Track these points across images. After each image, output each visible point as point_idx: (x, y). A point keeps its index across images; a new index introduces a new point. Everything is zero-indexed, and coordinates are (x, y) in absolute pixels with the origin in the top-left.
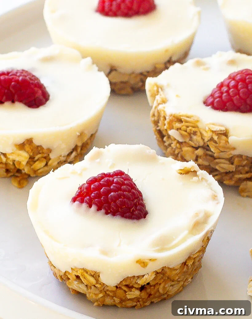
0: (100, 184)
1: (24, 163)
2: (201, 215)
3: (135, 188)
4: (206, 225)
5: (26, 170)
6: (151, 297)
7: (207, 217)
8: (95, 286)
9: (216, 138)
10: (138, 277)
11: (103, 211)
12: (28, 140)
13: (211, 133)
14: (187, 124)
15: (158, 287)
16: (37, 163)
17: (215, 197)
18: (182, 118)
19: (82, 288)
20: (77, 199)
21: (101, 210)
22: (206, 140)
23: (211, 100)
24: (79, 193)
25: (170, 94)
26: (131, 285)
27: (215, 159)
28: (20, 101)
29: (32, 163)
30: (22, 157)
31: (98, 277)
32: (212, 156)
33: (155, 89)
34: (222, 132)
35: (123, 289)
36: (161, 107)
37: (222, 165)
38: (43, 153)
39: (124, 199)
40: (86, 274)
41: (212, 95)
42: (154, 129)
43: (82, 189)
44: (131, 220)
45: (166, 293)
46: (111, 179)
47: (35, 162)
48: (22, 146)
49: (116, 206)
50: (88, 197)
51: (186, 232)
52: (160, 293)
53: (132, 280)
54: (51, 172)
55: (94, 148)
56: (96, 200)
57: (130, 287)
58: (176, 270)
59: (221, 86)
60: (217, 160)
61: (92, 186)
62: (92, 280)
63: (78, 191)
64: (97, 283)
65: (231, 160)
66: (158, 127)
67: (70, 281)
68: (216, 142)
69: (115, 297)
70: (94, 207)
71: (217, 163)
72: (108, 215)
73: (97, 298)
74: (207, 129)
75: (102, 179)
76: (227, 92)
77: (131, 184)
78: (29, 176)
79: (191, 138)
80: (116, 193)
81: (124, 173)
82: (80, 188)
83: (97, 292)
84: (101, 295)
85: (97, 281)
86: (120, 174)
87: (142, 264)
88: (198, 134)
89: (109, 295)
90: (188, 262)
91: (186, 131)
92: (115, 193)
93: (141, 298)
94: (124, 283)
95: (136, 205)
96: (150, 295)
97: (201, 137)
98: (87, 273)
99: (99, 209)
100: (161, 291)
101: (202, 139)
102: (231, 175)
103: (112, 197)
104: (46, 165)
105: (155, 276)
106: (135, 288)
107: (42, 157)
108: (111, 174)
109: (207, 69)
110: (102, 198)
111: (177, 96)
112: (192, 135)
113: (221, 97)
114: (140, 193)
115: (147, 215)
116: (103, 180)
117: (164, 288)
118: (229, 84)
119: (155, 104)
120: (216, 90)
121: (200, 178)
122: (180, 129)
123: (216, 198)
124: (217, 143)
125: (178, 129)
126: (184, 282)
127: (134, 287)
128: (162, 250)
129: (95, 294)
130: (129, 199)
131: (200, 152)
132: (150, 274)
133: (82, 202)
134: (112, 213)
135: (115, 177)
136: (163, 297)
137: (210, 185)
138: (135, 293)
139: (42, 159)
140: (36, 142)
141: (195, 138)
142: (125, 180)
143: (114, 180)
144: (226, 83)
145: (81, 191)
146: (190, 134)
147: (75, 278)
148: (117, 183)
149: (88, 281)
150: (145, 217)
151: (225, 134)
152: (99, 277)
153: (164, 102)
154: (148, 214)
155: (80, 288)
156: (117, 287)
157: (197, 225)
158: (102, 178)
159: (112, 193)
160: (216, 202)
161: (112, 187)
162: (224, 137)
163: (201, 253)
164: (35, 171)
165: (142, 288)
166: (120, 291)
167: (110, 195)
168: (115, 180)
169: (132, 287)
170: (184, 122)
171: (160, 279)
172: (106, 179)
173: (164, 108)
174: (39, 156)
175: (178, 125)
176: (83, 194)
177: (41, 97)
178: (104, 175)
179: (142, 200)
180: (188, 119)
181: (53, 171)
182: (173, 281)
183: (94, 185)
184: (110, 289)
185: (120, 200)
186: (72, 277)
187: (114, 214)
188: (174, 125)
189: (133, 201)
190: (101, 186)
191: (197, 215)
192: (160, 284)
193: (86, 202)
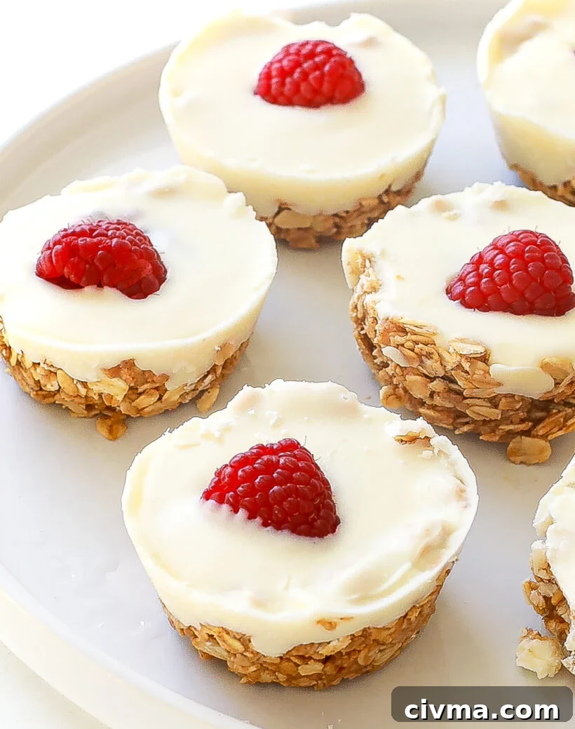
0: (254, 468)
1: (120, 398)
2: (437, 532)
3: (317, 475)
4: (443, 550)
5: (123, 408)
6: (343, 672)
7: (446, 533)
8: (242, 654)
9: (466, 366)
10: (320, 644)
11: (258, 520)
12: (126, 363)
13: (459, 358)
14: (414, 338)
15: (355, 657)
16: (142, 397)
17: (461, 494)
18: (405, 326)
19: (219, 652)
20: (213, 495)
21: (255, 518)
22: (449, 367)
23: (459, 288)
24: (216, 482)
25: (386, 271)
26: (307, 656)
27: (465, 398)
28: (113, 285)
29: (134, 396)
30: (117, 389)
31: (248, 641)
32: (459, 393)
33: (360, 261)
34: (479, 355)
35: (292, 661)
36: (369, 299)
37: (476, 409)
38: (153, 381)
39: (297, 498)
40: (226, 636)
41: (462, 279)
42: (356, 332)
43: (222, 477)
44: (308, 538)
45: (371, 663)
46: (274, 458)
47: (140, 394)
48: (115, 372)
49: (282, 510)
50: (232, 493)
51: (407, 566)
52: (358, 664)
53: (308, 648)
54: (167, 433)
55: (245, 387)
56: (247, 499)
57: (305, 659)
58: (389, 629)
59: (479, 260)
60: (467, 401)
61: (240, 473)
62: (238, 646)
63: (214, 478)
64: (246, 651)
65: (494, 402)
66: (363, 329)
67: (198, 640)
68: (467, 372)
69: (279, 672)
70: (242, 513)
71: (469, 406)
72: (268, 528)
73: (247, 672)
74: (451, 350)
75: (257, 459)
76: (490, 275)
77: (310, 467)
78: (128, 416)
79: (422, 361)
80: (283, 487)
81: (299, 444)
82: (219, 473)
83: (248, 664)
84: (253, 669)
85: (247, 648)
86: (291, 446)
87: (328, 625)
88: (436, 357)
89: (267, 669)
90: (410, 613)
91: (413, 350)
92: (281, 486)
93: (325, 674)
94: (294, 653)
95: (318, 509)
96: (341, 669)
97: (439, 362)
98: (228, 633)
99: (251, 517)
100: (361, 662)
101: (442, 365)
102: (493, 424)
103: (274, 495)
104: (160, 399)
105: (350, 641)
106: (315, 660)
107: (152, 388)
108: (275, 447)
109: (455, 218)
110: (257, 497)
111: (399, 277)
112: (423, 358)
113: (477, 284)
114: (326, 483)
115: (337, 525)
116: (259, 461)
117: (366, 657)
118: (493, 259)
119: (359, 291)
120: (469, 269)
121: (436, 451)
122: (403, 345)
123: (464, 494)
124: (469, 374)
125: (397, 346)
126: (403, 643)
127: (312, 658)
128: (362, 600)
129: (242, 667)
130: (305, 498)
131: (437, 385)
132: (341, 639)
133: (221, 501)
134: (274, 525)
135: (282, 454)
136: (364, 670)
137: (452, 464)
138: (315, 668)
139: (153, 391)
140: (141, 365)
141: (428, 362)
142: (299, 460)
143: (279, 461)
144: (488, 257)
145: (219, 481)
146: (419, 356)
147: (207, 637)
148: (285, 467)
149: (229, 645)
150: (334, 531)
151: (485, 358)
152: (250, 641)
153: (374, 289)
154: (340, 523)
155: (216, 651)
156: (281, 658)
157: (428, 552)
158: (258, 455)
159: (276, 487)
160: (464, 503)
161: (275, 475)
162: (481, 364)
163: (434, 596)
164: (139, 411)
165: (327, 660)
166: (287, 663)
167: (271, 491)
168: (282, 461)
169: (310, 658)
170: (409, 334)
171: (360, 645)
172: (265, 458)
173: (375, 302)
174: (146, 386)
175: (399, 339)
176: (224, 486)
177: (151, 277)
178: (263, 450)
179: (330, 497)
180: (416, 329)
181: (170, 432)
182: (382, 644)
183: (243, 471)
184: (268, 661)
185: (290, 501)
186: (202, 636)
187: (278, 526)
188: (391, 338)
189: (313, 500)
190: (256, 473)
191: (428, 532)
192: (359, 651)
193: (228, 502)
